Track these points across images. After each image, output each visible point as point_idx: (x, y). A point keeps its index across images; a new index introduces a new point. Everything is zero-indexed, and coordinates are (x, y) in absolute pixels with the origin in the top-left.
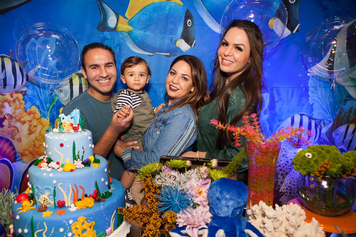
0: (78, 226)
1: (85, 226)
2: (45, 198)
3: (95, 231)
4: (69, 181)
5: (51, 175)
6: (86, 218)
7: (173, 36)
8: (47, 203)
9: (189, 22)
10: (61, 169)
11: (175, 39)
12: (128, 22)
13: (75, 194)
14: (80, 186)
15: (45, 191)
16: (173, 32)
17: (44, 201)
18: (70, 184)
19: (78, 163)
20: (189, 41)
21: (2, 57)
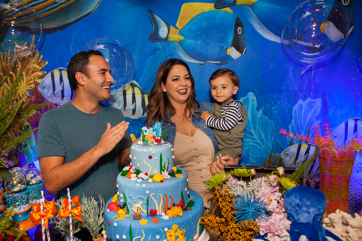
0: (172, 233)
1: (178, 233)
2: (138, 207)
3: (185, 238)
4: (161, 191)
5: (144, 185)
6: (179, 226)
7: (224, 45)
8: (141, 211)
9: (240, 30)
10: (150, 180)
11: (226, 47)
12: (179, 32)
13: (165, 203)
14: (170, 196)
15: (139, 200)
16: (223, 40)
17: (138, 209)
18: (161, 194)
19: (166, 174)
20: (239, 48)
21: (60, 70)
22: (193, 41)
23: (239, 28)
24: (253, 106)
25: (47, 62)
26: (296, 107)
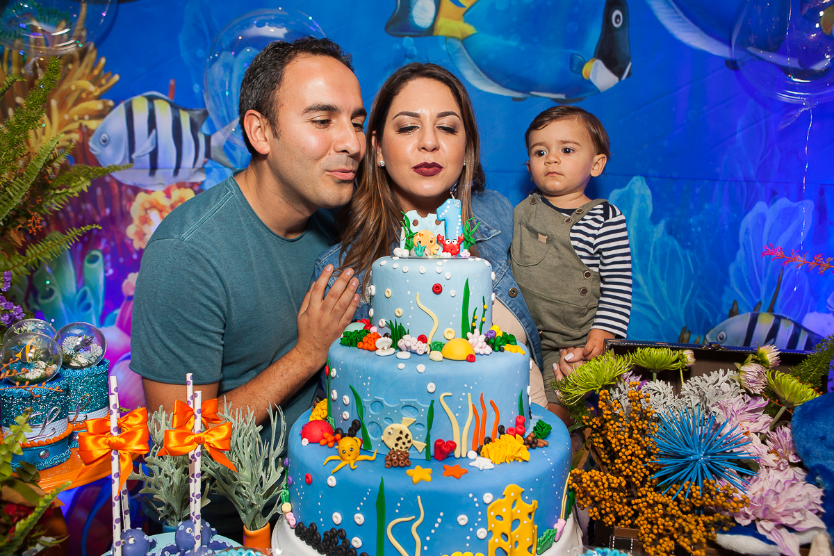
0: (504, 510)
1: (519, 511)
2: (401, 433)
3: (536, 526)
4: (469, 387)
5: (421, 368)
6: (523, 490)
7: (576, 52)
8: (408, 445)
9: (618, 17)
10: (436, 355)
11: (580, 58)
12: (464, 15)
13: (479, 422)
14: (492, 403)
15: (403, 412)
16: (574, 40)
17: (399, 439)
18: (469, 394)
19: (477, 341)
20: (614, 64)
21: (151, 99)
22: (499, 40)
23: (617, 12)
24: (642, 212)
25: (116, 77)
26: (749, 220)
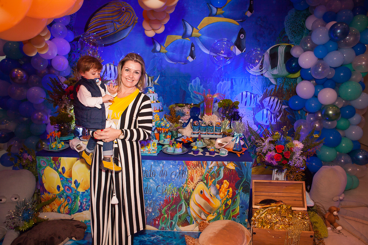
7: (186, 55)
12: (165, 49)
16: (186, 53)
20: (193, 57)
21: (110, 64)
22: (172, 53)
23: (193, 48)
24: (198, 84)
25: (104, 60)
26: (218, 85)
